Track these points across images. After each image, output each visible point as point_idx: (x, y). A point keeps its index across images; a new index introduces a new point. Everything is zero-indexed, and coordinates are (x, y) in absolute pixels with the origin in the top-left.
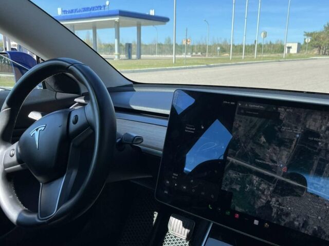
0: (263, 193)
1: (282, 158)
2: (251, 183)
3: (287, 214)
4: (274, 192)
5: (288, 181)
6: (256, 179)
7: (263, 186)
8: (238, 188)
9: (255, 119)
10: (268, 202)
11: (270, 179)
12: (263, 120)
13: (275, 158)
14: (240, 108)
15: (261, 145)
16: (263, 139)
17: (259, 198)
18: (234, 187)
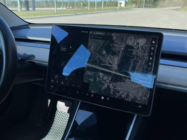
0: (105, 82)
1: (115, 61)
2: (99, 77)
3: (118, 92)
4: (111, 80)
5: (118, 74)
6: (101, 74)
7: (105, 78)
8: (92, 80)
9: (100, 41)
10: (108, 86)
11: (109, 74)
12: (104, 41)
13: (111, 62)
14: (91, 35)
15: (104, 56)
16: (104, 52)
17: (104, 84)
18: (90, 80)
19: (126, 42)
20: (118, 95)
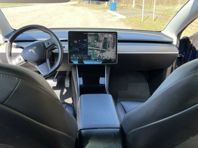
0: (98, 53)
1: (101, 45)
2: (95, 52)
3: (104, 57)
4: (100, 53)
5: (103, 49)
7: (98, 52)
8: (92, 54)
9: (93, 37)
10: (100, 55)
11: (99, 50)
12: (95, 37)
13: (99, 45)
14: (89, 35)
15: (96, 43)
16: (96, 41)
17: (97, 55)
18: (91, 54)
19: (104, 36)
20: (104, 58)
